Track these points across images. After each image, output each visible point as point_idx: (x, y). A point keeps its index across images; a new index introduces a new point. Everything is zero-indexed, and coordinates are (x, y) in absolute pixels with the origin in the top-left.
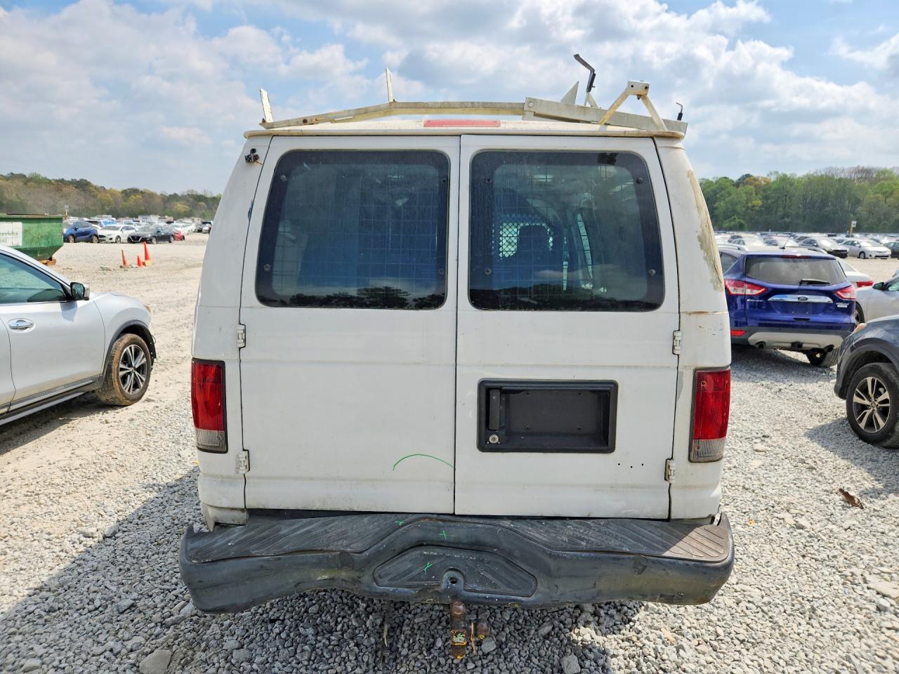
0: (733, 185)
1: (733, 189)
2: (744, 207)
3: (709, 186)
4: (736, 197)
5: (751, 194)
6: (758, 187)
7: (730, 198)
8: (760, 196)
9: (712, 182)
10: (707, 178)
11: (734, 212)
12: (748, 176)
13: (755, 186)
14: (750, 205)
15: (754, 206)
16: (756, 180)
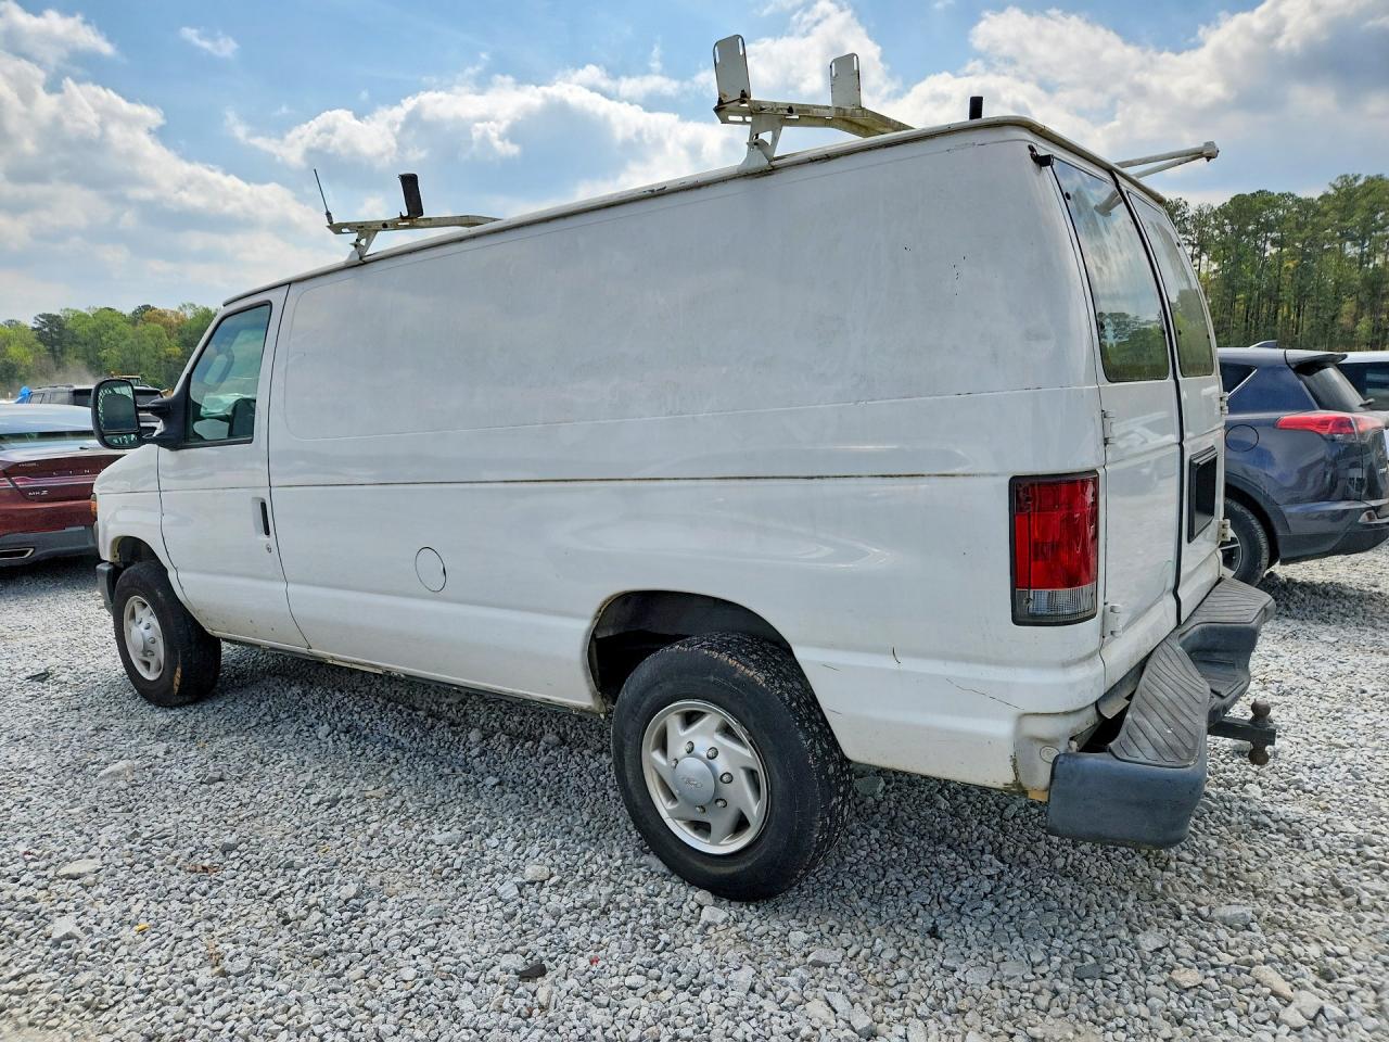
0: (128, 322)
1: (128, 329)
2: (154, 357)
3: (84, 322)
4: (136, 341)
5: (160, 337)
6: (168, 326)
7: (126, 342)
8: (174, 341)
9: (87, 316)
10: (75, 308)
11: (139, 364)
12: (147, 307)
13: (164, 325)
14: (163, 354)
15: (170, 356)
16: (162, 315)
